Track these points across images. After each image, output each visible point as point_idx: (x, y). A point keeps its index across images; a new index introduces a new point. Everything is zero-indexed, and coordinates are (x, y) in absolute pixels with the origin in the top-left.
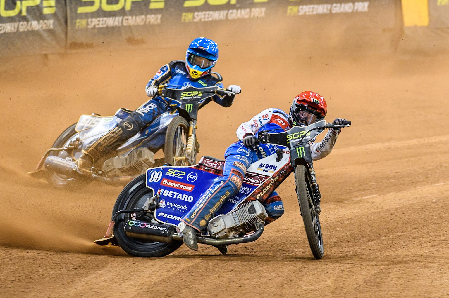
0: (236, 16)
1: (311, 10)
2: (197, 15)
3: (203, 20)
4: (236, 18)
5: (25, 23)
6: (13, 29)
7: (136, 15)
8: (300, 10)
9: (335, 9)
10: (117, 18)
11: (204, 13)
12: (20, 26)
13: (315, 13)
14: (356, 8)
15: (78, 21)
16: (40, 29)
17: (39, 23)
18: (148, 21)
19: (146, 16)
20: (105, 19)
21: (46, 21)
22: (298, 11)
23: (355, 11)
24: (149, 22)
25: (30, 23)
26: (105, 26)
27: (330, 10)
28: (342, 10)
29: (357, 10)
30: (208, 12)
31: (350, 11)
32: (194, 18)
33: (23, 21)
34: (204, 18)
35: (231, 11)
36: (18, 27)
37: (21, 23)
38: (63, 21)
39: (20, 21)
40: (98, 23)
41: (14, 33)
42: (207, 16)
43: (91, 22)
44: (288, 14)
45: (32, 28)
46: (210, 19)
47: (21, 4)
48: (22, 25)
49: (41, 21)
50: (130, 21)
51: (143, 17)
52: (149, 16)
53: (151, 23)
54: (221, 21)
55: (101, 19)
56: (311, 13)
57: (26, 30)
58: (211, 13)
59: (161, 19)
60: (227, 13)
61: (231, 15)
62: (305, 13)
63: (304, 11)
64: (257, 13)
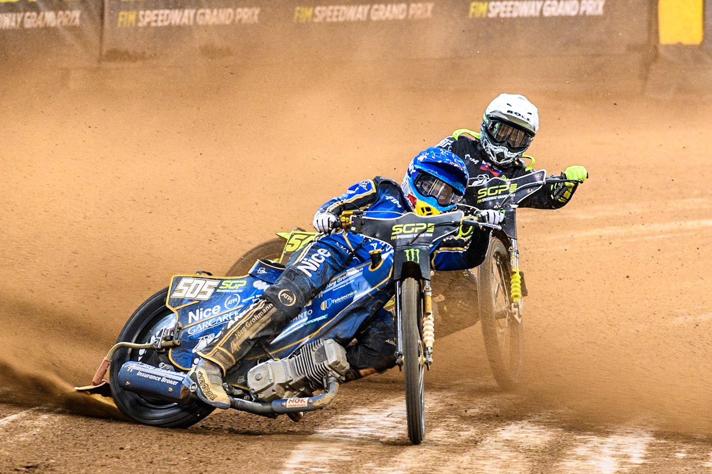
0: (384, 14)
1: (509, 9)
2: (320, 12)
3: (329, 20)
4: (384, 18)
5: (34, 14)
6: (13, 24)
7: (218, 8)
8: (491, 9)
9: (549, 9)
10: (186, 12)
11: (331, 7)
12: (26, 19)
13: (515, 15)
14: (584, 9)
15: (122, 13)
16: (59, 25)
17: (56, 15)
18: (238, 17)
19: (235, 10)
20: (167, 12)
21: (68, 12)
22: (488, 11)
23: (581, 13)
24: (240, 20)
25: (42, 14)
26: (166, 23)
27: (541, 11)
28: (561, 11)
29: (585, 12)
30: (337, 8)
31: (574, 13)
32: (314, 15)
33: (31, 11)
34: (331, 17)
35: (375, 6)
36: (22, 21)
37: (28, 14)
38: (95, 13)
39: (25, 11)
40: (155, 18)
41: (13, 30)
42: (335, 13)
43: (143, 16)
44: (470, 15)
45: (46, 24)
46: (341, 19)
48: (29, 17)
49: (61, 13)
50: (207, 17)
51: (230, 10)
52: (239, 10)
53: (243, 22)
54: (359, 21)
55: (161, 12)
56: (508, 15)
57: (35, 26)
58: (343, 8)
59: (259, 15)
60: (370, 10)
61: (376, 13)
62: (498, 14)
63: (497, 11)
64: (419, 12)
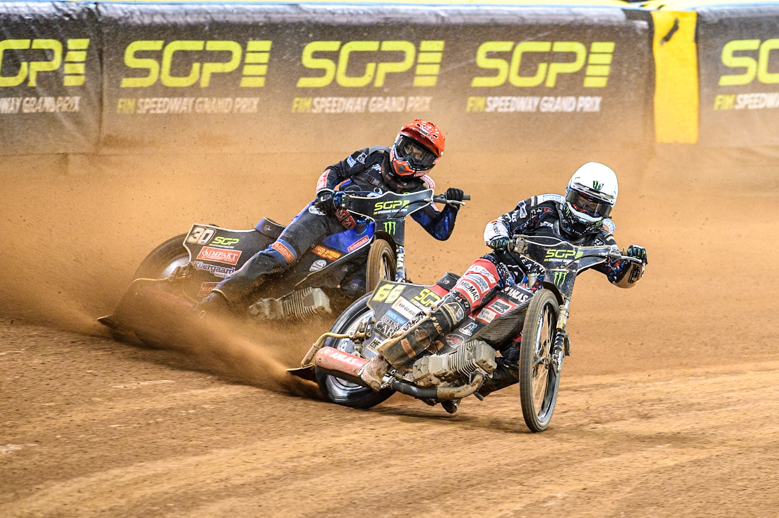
0: (383, 107)
1: (507, 104)
2: (319, 103)
3: (327, 111)
4: (382, 111)
5: (34, 99)
6: (12, 109)
7: (217, 97)
8: (489, 104)
9: (545, 105)
10: (186, 99)
11: (330, 99)
12: (24, 104)
13: (512, 110)
14: (580, 105)
15: (121, 100)
16: (58, 111)
17: (56, 100)
18: (237, 107)
19: (234, 100)
20: (166, 99)
21: (68, 98)
22: (486, 106)
23: (578, 110)
24: (239, 109)
25: (41, 100)
26: (165, 111)
27: (538, 107)
28: (557, 108)
29: (582, 108)
30: (335, 99)
31: (570, 110)
32: (313, 107)
33: (30, 97)
34: (330, 108)
35: (374, 99)
36: (21, 106)
37: (27, 99)
38: (95, 99)
39: (25, 96)
41: (12, 115)
42: (334, 105)
43: (143, 103)
44: (468, 110)
45: (45, 109)
46: (339, 111)
47: (29, 66)
48: (28, 102)
49: (60, 98)
50: (206, 106)
51: (229, 100)
52: (238, 99)
53: (242, 111)
54: (357, 113)
55: (160, 99)
56: (506, 110)
57: (34, 111)
58: (342, 99)
59: (259, 105)
60: (368, 102)
61: (374, 105)
62: (496, 108)
63: (495, 105)
64: (417, 105)
